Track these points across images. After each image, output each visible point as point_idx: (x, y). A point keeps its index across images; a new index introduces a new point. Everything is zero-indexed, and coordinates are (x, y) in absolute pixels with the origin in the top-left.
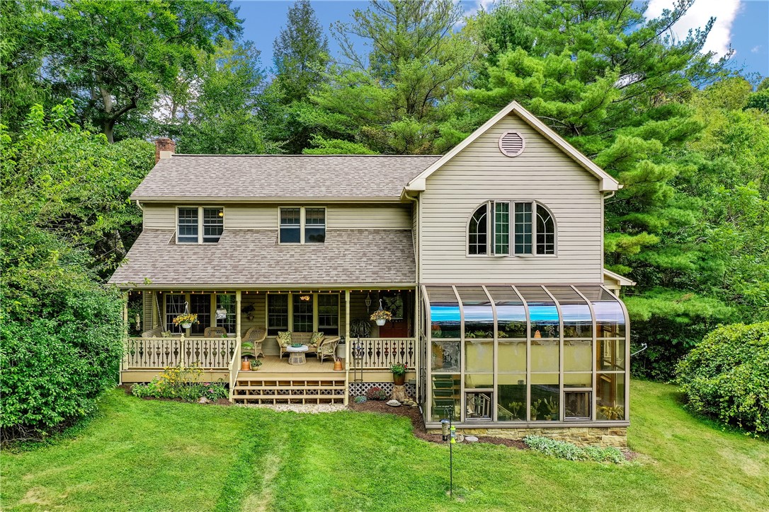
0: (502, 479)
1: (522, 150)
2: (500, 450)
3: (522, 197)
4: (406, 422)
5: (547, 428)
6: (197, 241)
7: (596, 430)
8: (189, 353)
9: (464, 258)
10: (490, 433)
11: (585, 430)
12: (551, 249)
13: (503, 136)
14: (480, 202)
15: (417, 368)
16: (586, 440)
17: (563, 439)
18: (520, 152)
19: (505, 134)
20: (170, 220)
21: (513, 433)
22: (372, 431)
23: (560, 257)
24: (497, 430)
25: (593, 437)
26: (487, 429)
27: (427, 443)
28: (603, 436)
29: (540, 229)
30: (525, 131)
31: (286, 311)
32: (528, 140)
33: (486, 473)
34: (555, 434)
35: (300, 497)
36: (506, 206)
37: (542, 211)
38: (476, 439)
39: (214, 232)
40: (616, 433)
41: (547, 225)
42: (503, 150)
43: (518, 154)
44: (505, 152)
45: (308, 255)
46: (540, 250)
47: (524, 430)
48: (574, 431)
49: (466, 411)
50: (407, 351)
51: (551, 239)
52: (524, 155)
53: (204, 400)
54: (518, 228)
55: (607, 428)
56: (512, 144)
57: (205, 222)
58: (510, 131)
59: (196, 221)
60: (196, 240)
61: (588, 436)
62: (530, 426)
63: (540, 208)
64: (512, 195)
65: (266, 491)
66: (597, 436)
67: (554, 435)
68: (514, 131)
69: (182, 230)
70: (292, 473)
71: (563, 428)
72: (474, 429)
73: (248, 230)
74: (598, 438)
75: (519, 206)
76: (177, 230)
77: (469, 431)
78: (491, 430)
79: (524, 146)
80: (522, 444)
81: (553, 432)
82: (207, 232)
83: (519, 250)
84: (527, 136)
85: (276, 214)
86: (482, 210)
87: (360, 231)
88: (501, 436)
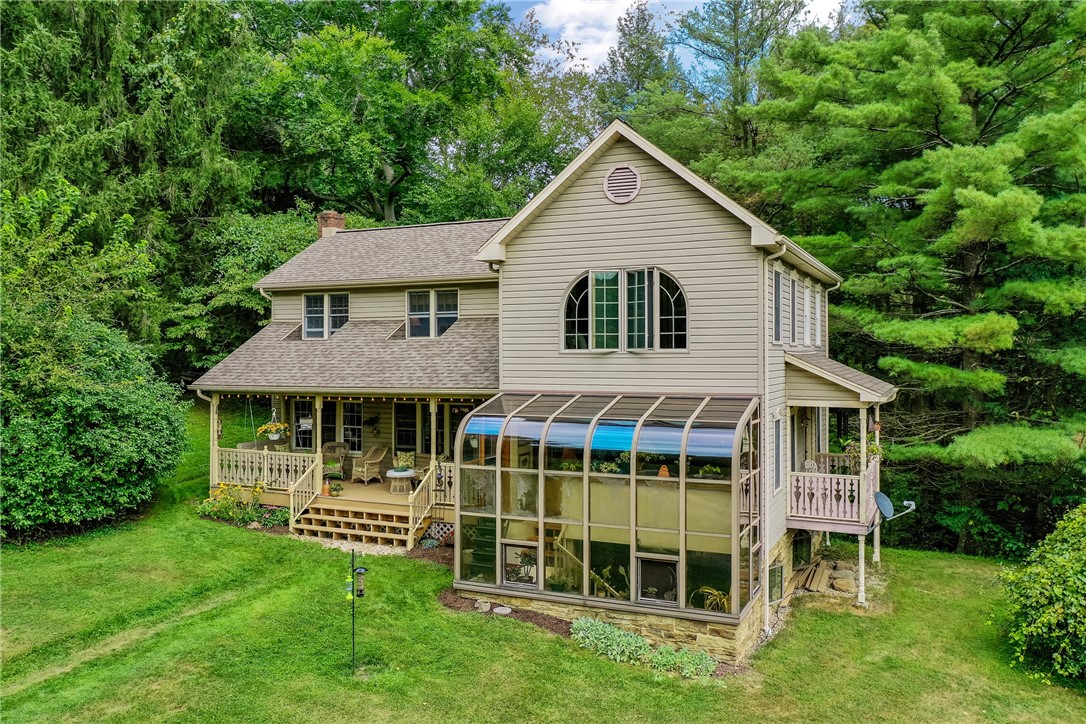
1: (636, 192)
3: (636, 261)
5: (614, 610)
6: (322, 336)
7: (687, 624)
8: (272, 470)
9: (556, 354)
10: (534, 606)
11: (669, 621)
12: (681, 342)
13: (609, 173)
14: (580, 274)
16: (671, 637)
17: (637, 630)
18: (633, 196)
19: (612, 170)
20: (298, 310)
21: (566, 610)
23: (693, 354)
24: (545, 603)
25: (681, 633)
26: (531, 599)
28: (699, 635)
29: (665, 309)
30: (640, 163)
31: (414, 425)
32: (645, 177)
34: (626, 621)
36: (615, 281)
37: (667, 281)
38: (507, 611)
39: (341, 323)
40: (717, 633)
41: (676, 303)
42: (609, 194)
43: (630, 198)
44: (612, 197)
46: (665, 342)
47: (582, 608)
48: (653, 620)
51: (681, 325)
52: (640, 198)
53: (254, 525)
54: (632, 310)
55: (704, 623)
56: (622, 185)
57: (333, 312)
58: (620, 166)
59: (323, 312)
60: (321, 334)
61: (675, 632)
62: (588, 603)
63: (665, 279)
64: (623, 259)
66: (688, 633)
67: (624, 622)
68: (625, 165)
69: (309, 323)
71: (636, 613)
72: (516, 597)
73: (373, 322)
74: (690, 636)
75: (633, 277)
76: (304, 322)
77: (509, 599)
78: (536, 602)
79: (638, 187)
80: (565, 627)
81: (621, 617)
82: (334, 324)
83: (632, 342)
84: (644, 169)
85: (404, 299)
86: (582, 285)
88: (550, 613)
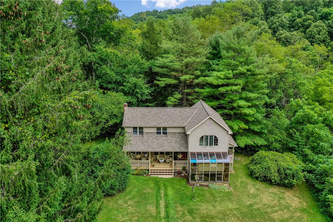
0: (203, 195)
2: (204, 188)
3: (211, 134)
4: (185, 180)
5: (213, 183)
6: (137, 134)
8: (139, 163)
9: (198, 146)
10: (202, 184)
11: (220, 183)
12: (217, 145)
14: (202, 135)
15: (188, 166)
16: (221, 185)
18: (211, 125)
20: (131, 130)
21: (206, 183)
22: (179, 183)
23: (219, 146)
27: (190, 186)
29: (215, 140)
32: (213, 123)
33: (200, 194)
34: (215, 184)
35: (169, 201)
36: (208, 136)
37: (215, 137)
38: (199, 185)
39: (141, 132)
40: (226, 184)
41: (216, 140)
44: (208, 125)
45: (164, 141)
46: (215, 145)
48: (218, 183)
49: (197, 179)
50: (186, 163)
51: (217, 142)
53: (145, 175)
54: (210, 141)
56: (210, 123)
57: (139, 130)
59: (137, 130)
62: (210, 182)
63: (215, 136)
64: (209, 134)
65: (163, 199)
66: (223, 184)
68: (210, 121)
69: (134, 132)
70: (166, 195)
73: (149, 132)
75: (210, 136)
76: (133, 132)
77: (198, 183)
80: (207, 186)
82: (139, 132)
83: (210, 145)
84: (213, 121)
85: (156, 129)
86: (203, 137)
87: (175, 133)
88: (204, 184)
